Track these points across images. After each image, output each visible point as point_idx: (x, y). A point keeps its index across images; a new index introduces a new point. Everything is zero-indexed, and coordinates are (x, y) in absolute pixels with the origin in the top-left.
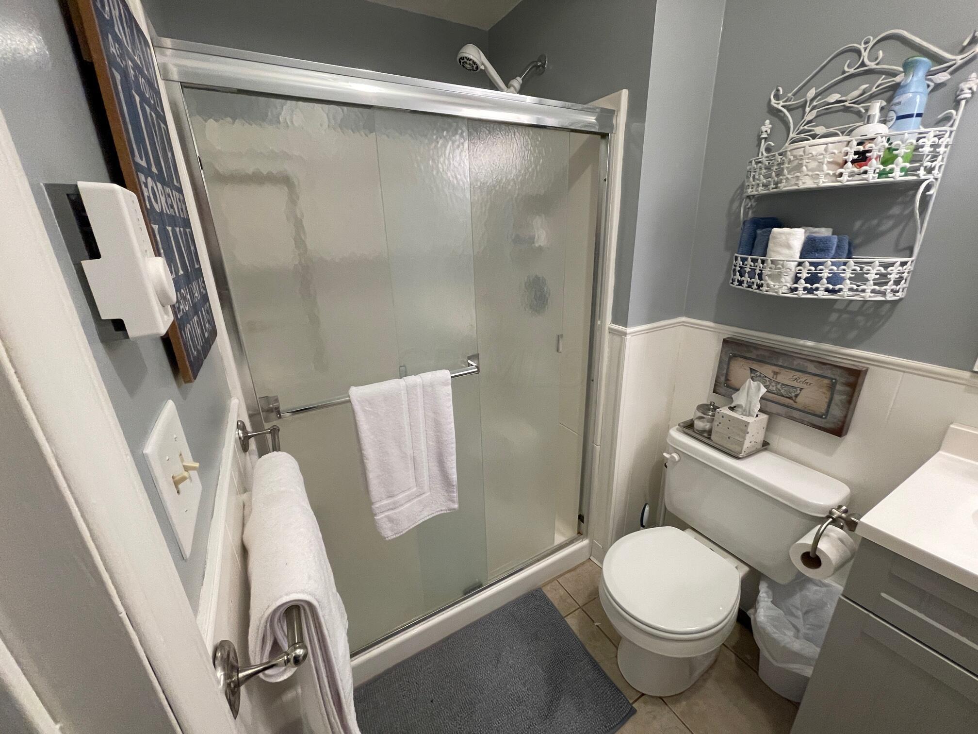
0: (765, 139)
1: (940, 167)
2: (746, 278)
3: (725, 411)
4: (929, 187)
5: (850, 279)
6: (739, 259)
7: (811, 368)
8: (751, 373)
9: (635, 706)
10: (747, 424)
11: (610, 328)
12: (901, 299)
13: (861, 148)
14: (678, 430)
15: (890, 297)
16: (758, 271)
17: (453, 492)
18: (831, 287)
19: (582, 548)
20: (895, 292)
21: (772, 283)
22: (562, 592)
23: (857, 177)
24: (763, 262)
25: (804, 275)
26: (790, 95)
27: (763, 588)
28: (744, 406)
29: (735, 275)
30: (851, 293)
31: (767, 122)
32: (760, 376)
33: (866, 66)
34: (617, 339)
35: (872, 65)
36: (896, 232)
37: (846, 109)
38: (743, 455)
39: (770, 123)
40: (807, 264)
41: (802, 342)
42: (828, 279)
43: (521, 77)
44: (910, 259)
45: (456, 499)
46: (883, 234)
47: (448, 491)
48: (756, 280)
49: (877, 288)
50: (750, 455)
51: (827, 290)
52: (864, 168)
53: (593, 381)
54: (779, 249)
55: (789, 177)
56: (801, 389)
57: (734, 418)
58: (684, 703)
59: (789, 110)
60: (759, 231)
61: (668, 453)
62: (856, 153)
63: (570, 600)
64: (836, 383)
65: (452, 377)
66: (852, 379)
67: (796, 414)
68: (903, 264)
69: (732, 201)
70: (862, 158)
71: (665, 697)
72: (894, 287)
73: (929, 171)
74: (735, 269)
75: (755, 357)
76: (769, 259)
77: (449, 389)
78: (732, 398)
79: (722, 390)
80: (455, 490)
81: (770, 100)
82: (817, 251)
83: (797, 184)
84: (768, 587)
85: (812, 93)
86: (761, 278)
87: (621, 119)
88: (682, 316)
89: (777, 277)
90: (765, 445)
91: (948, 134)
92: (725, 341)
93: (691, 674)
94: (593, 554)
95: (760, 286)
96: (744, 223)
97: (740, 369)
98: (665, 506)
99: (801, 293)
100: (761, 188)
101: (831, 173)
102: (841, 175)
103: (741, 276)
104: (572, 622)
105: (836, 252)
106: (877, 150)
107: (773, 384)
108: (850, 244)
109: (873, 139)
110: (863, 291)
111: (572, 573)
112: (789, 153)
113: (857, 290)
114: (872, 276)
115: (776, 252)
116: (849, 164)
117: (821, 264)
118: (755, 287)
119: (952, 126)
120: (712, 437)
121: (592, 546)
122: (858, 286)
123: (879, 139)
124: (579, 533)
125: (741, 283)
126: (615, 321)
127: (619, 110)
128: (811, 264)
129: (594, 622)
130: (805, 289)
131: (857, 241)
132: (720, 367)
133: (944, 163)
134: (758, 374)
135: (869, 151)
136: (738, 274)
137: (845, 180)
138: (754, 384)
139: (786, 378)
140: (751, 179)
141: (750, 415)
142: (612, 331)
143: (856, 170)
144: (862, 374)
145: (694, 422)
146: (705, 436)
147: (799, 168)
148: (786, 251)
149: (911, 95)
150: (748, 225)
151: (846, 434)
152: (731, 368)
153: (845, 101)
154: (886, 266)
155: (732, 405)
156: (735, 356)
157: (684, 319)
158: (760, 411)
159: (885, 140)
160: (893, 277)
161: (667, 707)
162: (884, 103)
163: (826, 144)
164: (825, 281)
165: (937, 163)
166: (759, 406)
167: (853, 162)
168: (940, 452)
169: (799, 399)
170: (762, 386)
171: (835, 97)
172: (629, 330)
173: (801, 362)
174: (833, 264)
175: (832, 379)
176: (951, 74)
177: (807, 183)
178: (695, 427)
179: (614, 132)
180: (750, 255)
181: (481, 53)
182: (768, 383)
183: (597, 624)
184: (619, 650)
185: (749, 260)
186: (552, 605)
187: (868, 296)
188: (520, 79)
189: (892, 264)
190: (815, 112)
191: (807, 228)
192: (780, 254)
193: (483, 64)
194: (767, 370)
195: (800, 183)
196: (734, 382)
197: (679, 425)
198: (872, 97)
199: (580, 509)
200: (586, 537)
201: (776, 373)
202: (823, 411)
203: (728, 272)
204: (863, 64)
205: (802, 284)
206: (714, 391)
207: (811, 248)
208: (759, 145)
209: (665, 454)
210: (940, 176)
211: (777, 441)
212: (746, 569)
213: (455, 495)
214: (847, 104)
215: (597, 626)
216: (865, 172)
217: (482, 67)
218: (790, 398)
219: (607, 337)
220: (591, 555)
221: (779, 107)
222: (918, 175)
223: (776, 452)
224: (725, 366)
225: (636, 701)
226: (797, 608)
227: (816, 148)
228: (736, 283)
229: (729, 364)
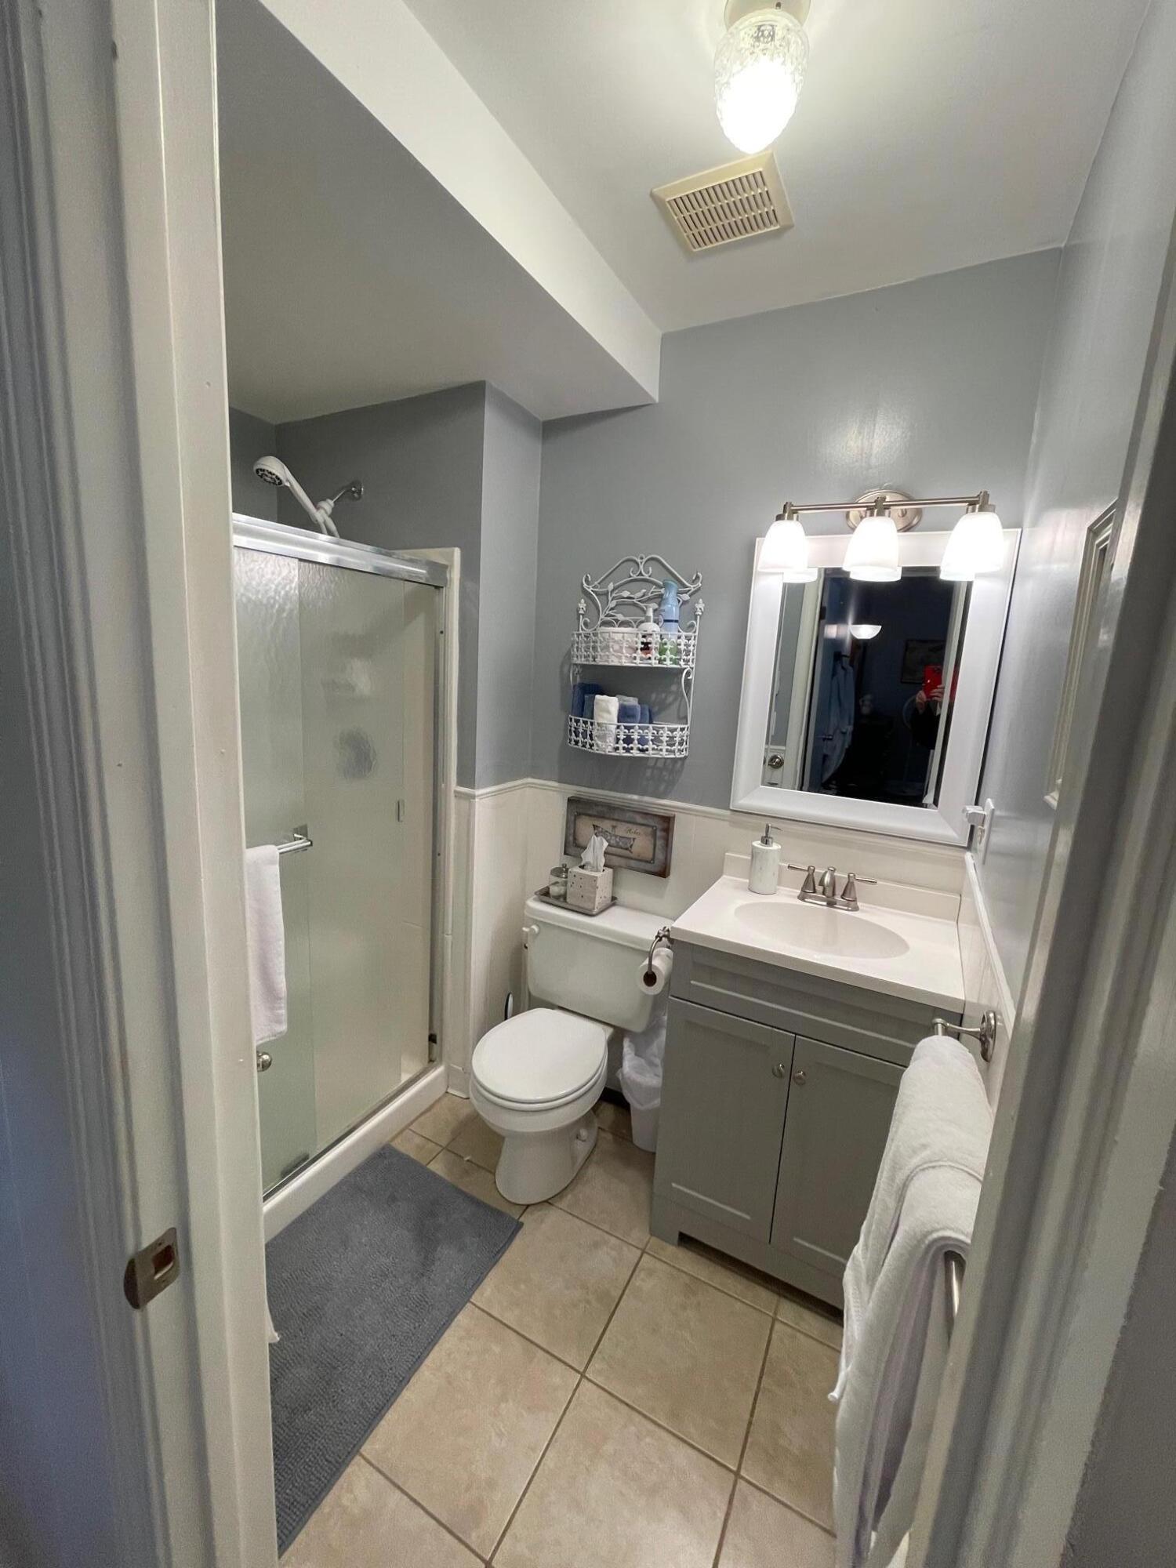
0: (583, 615)
1: (693, 659)
2: (580, 739)
3: (577, 870)
4: (688, 674)
5: (652, 740)
6: (573, 720)
7: (639, 819)
8: (595, 829)
9: (521, 1220)
10: (595, 879)
11: (455, 791)
12: (686, 757)
13: (645, 640)
14: (535, 899)
15: (678, 755)
16: (589, 733)
17: (280, 1008)
18: (641, 747)
19: (436, 1078)
20: (681, 751)
21: (599, 743)
22: (418, 1140)
23: (646, 661)
24: (592, 724)
25: (622, 737)
26: (596, 583)
27: (626, 1043)
28: (592, 862)
29: (571, 735)
30: (654, 752)
31: (583, 601)
32: (602, 832)
33: (642, 575)
34: (464, 804)
35: (646, 576)
36: (676, 704)
37: (634, 605)
38: (596, 911)
39: (585, 602)
40: (623, 727)
41: (629, 796)
42: (638, 740)
43: (332, 499)
44: (686, 726)
45: (284, 1018)
46: (670, 704)
47: (272, 1009)
48: (588, 740)
49: (669, 748)
50: (602, 911)
51: (639, 749)
52: (649, 655)
53: (439, 855)
54: (601, 713)
55: (602, 654)
56: (634, 839)
57: (584, 875)
58: (569, 1196)
59: (596, 594)
60: (586, 696)
61: (527, 927)
62: (642, 643)
63: (430, 1145)
64: (656, 830)
65: (281, 853)
66: (666, 825)
67: (633, 863)
68: (682, 730)
69: (562, 666)
70: (646, 647)
71: (550, 1199)
72: (679, 747)
73: (686, 662)
74: (570, 730)
75: (595, 813)
76: (595, 721)
77: (276, 869)
78: (581, 858)
79: (571, 850)
80: (283, 1005)
81: (582, 584)
82: (628, 717)
83: (608, 661)
84: (630, 1041)
85: (611, 586)
86: (591, 739)
87: (455, 575)
88: (527, 776)
89: (603, 738)
90: (614, 901)
91: (693, 638)
92: (570, 800)
93: (574, 1164)
94: (450, 1083)
95: (591, 746)
96: (574, 686)
97: (585, 826)
98: (528, 990)
99: (622, 752)
100: (583, 659)
101: (629, 656)
102: (635, 658)
103: (577, 736)
104: (437, 1167)
105: (641, 718)
106: (654, 641)
107: (613, 838)
108: (650, 712)
109: (651, 635)
110: (661, 750)
111: (428, 1114)
112: (599, 635)
113: (657, 750)
114: (665, 739)
115: (600, 717)
116: (639, 651)
117: (633, 727)
118: (588, 746)
119: (695, 632)
120: (568, 900)
121: (449, 1072)
122: (658, 746)
123: (655, 636)
124: (431, 1061)
125: (577, 743)
126: (460, 783)
127: (452, 566)
128: (626, 727)
129: (462, 1158)
130: (624, 748)
131: (656, 709)
132: (567, 828)
133: (695, 657)
134: (600, 829)
135: (650, 643)
136: (573, 734)
137: (638, 663)
138: (598, 840)
139: (622, 830)
140: (575, 649)
141: (597, 871)
142: (458, 795)
143: (644, 656)
144: (672, 819)
145: (549, 888)
146: (561, 901)
147: (607, 647)
148: (605, 715)
149: (669, 606)
150: (577, 689)
151: (669, 875)
152: (577, 826)
153: (633, 598)
154: (673, 730)
155: (582, 864)
156: (579, 814)
157: (530, 780)
158: (605, 866)
159: (659, 637)
160: (677, 739)
161: (554, 1208)
162: (656, 606)
163: (623, 633)
164: (636, 742)
165: (690, 657)
166: (604, 861)
167: (642, 649)
168: (724, 876)
169: (633, 849)
170: (604, 840)
171: (626, 594)
172: (478, 792)
173: (631, 814)
174: (640, 728)
175: (653, 827)
176: (690, 596)
177: (614, 661)
178: (551, 892)
179: (448, 586)
180: (582, 717)
181: (285, 467)
182: (609, 838)
183: (466, 1159)
184: (497, 1176)
185: (581, 721)
186: (408, 1158)
187: (664, 754)
188: (331, 502)
189: (675, 730)
190: (614, 602)
191: (620, 696)
192: (602, 717)
193: (288, 481)
194: (606, 825)
195: (610, 660)
196: (581, 841)
197: (536, 893)
198: (649, 600)
199: (431, 1027)
200: (441, 1062)
201: (614, 827)
202: (651, 856)
203: (565, 730)
204: (641, 574)
205: (621, 744)
206: (565, 853)
207: (625, 714)
208: (579, 619)
209: (524, 929)
210: (694, 666)
211: (623, 895)
212: (610, 1030)
213: (283, 1012)
214: (634, 600)
215: (468, 1161)
216: (650, 658)
217: (288, 484)
218: (627, 849)
219: (453, 801)
220: (448, 1087)
221: (590, 590)
222: (680, 665)
223: (622, 906)
224: (572, 826)
225: (520, 1216)
226: (655, 1056)
227: (618, 633)
228: (573, 743)
229: (575, 824)
